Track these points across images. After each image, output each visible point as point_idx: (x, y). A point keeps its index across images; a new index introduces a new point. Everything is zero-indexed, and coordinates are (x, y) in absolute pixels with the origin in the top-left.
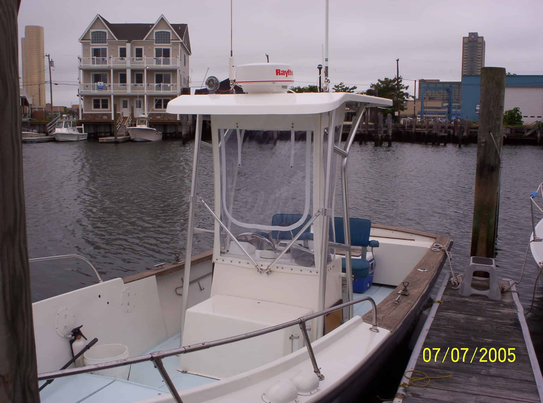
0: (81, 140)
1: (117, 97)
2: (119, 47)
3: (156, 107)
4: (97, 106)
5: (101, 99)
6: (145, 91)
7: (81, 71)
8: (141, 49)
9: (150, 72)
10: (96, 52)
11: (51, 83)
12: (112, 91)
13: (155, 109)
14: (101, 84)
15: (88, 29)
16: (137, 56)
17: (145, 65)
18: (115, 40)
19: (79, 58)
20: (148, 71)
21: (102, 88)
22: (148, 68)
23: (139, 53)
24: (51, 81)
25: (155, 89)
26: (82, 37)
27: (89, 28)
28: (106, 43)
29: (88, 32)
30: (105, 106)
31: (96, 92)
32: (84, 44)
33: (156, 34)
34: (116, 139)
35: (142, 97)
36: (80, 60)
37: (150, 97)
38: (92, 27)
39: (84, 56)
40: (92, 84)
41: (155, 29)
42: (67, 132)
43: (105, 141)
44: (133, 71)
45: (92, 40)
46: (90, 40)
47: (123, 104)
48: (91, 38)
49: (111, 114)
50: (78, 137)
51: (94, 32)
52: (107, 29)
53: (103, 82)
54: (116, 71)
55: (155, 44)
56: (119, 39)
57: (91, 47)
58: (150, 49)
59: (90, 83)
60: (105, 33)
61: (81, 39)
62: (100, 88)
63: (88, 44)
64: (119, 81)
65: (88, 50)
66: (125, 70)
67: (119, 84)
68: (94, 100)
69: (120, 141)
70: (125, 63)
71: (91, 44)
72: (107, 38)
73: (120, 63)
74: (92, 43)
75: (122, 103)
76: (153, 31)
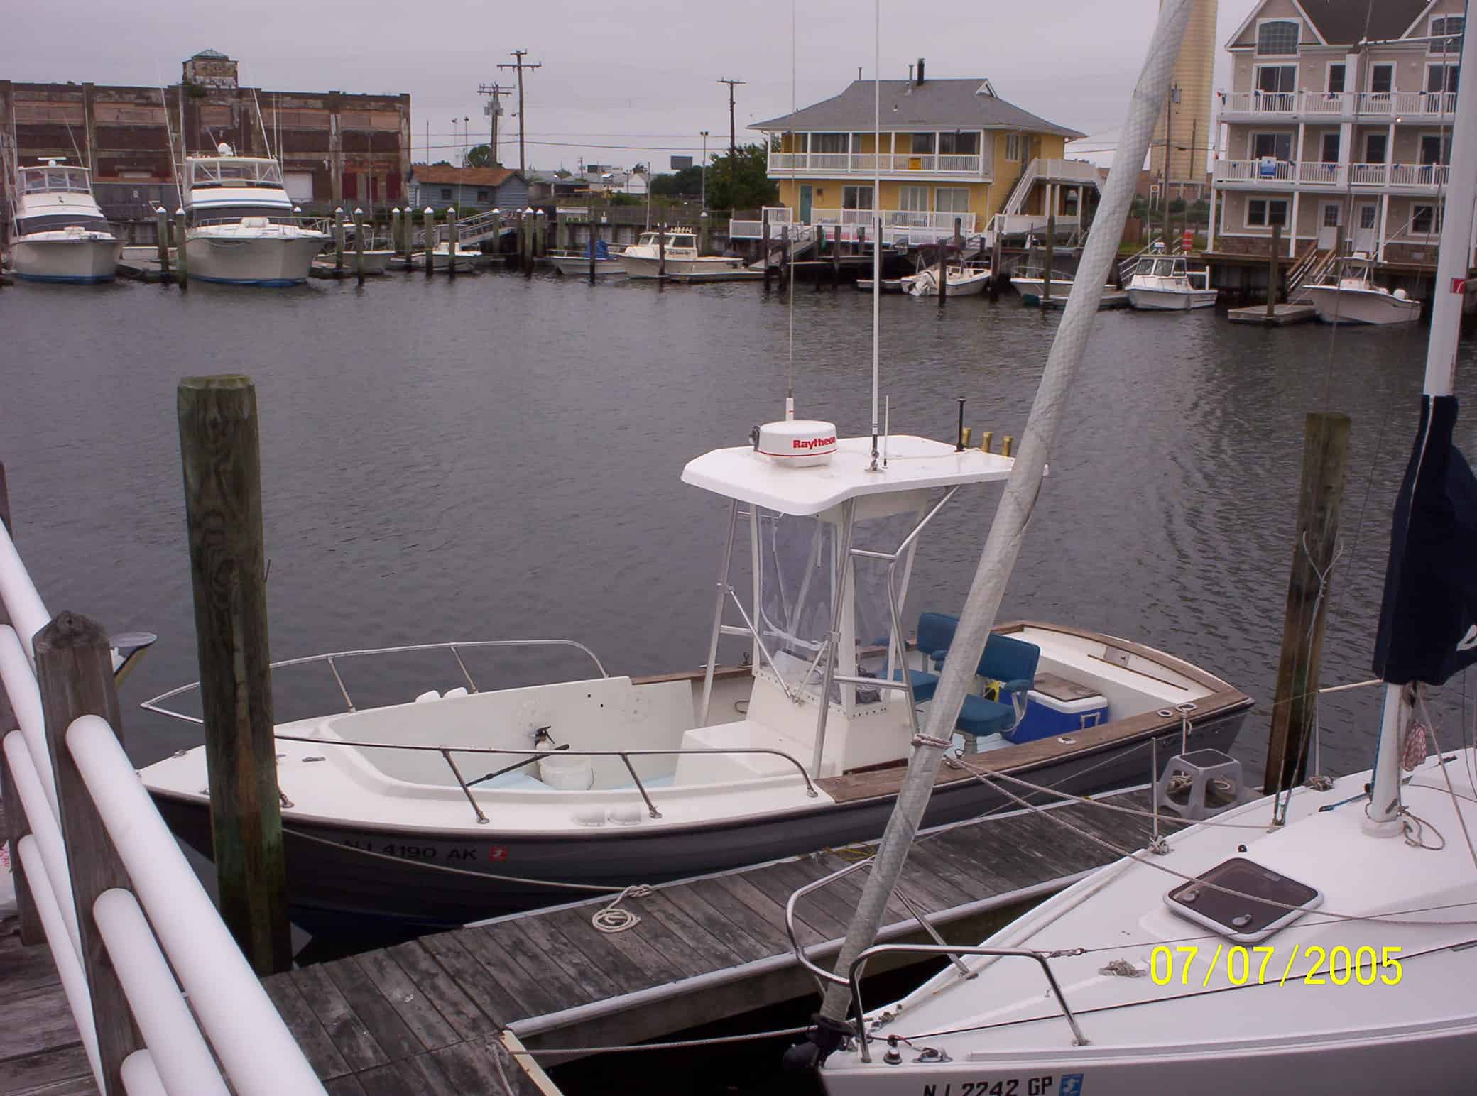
0: (1193, 309)
1: (1309, 199)
2: (1329, 64)
3: (1416, 228)
4: (1256, 218)
5: (1268, 201)
6: (1387, 184)
7: (1225, 126)
8: (1389, 69)
9: (1405, 131)
10: (1268, 79)
11: (1168, 146)
12: (1297, 181)
13: (1410, 233)
14: (1270, 161)
15: (1252, 16)
16: (1375, 90)
17: (1393, 114)
18: (1319, 44)
19: (1220, 94)
20: (1399, 129)
21: (1271, 174)
22: (1399, 120)
23: (1382, 80)
24: (1168, 141)
25: (1416, 177)
26: (1235, 39)
27: (1255, 13)
28: (1295, 52)
29: (1254, 20)
30: (1279, 218)
31: (1256, 183)
32: (1237, 56)
33: (1433, 25)
34: (1270, 312)
35: (1376, 198)
36: (1224, 99)
37: (1398, 202)
38: (1262, 12)
39: (1235, 89)
40: (1249, 161)
41: (1433, 11)
42: (1160, 288)
43: (1242, 318)
44: (1359, 130)
45: (1261, 45)
46: (1253, 45)
47: (1327, 216)
48: (1257, 41)
49: (1289, 240)
50: (1188, 301)
51: (1266, 25)
52: (1300, 15)
53: (1275, 158)
54: (1312, 129)
55: (1428, 54)
56: (1329, 43)
57: (1255, 65)
58: (1413, 68)
59: (1245, 158)
60: (1295, 26)
61: (1231, 44)
62: (1266, 173)
63: (1248, 56)
64: (1321, 156)
65: (1247, 72)
66: (1337, 127)
67: (1320, 163)
68: (1252, 203)
69: (1282, 320)
70: (1339, 107)
71: (1256, 56)
72: (1300, 41)
73: (1327, 107)
74: (1260, 52)
75: (1324, 212)
76: (1427, 17)
